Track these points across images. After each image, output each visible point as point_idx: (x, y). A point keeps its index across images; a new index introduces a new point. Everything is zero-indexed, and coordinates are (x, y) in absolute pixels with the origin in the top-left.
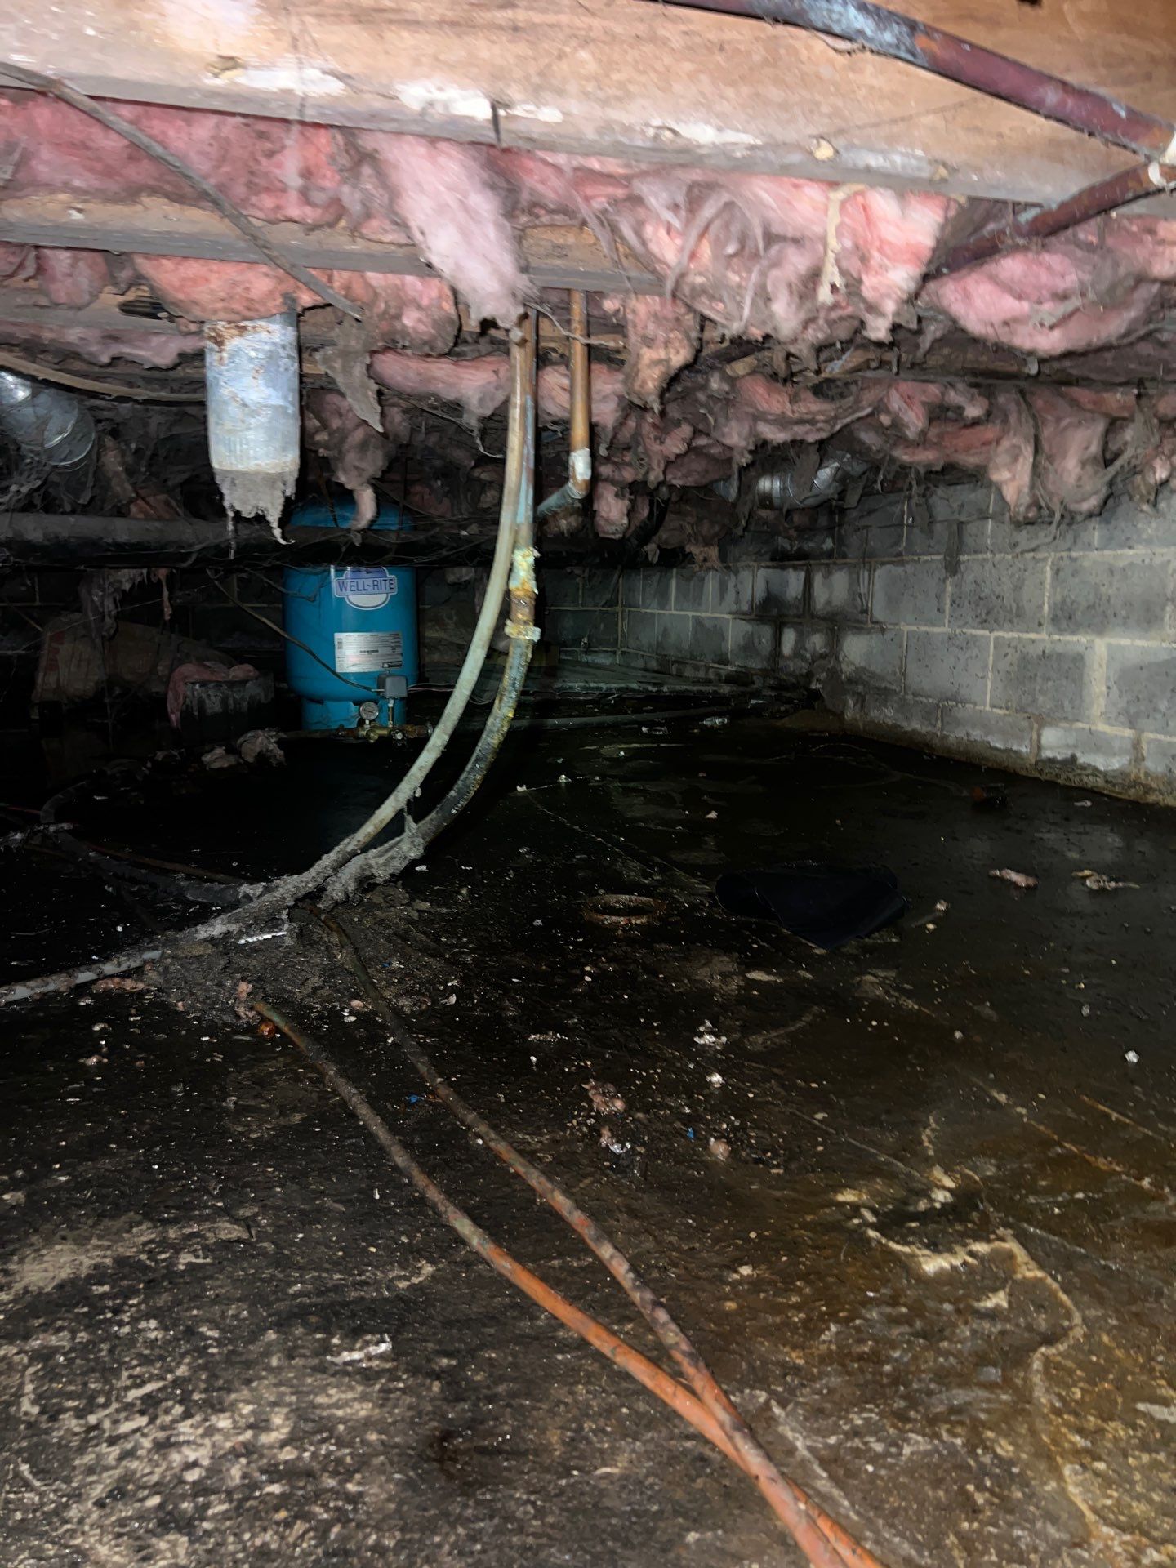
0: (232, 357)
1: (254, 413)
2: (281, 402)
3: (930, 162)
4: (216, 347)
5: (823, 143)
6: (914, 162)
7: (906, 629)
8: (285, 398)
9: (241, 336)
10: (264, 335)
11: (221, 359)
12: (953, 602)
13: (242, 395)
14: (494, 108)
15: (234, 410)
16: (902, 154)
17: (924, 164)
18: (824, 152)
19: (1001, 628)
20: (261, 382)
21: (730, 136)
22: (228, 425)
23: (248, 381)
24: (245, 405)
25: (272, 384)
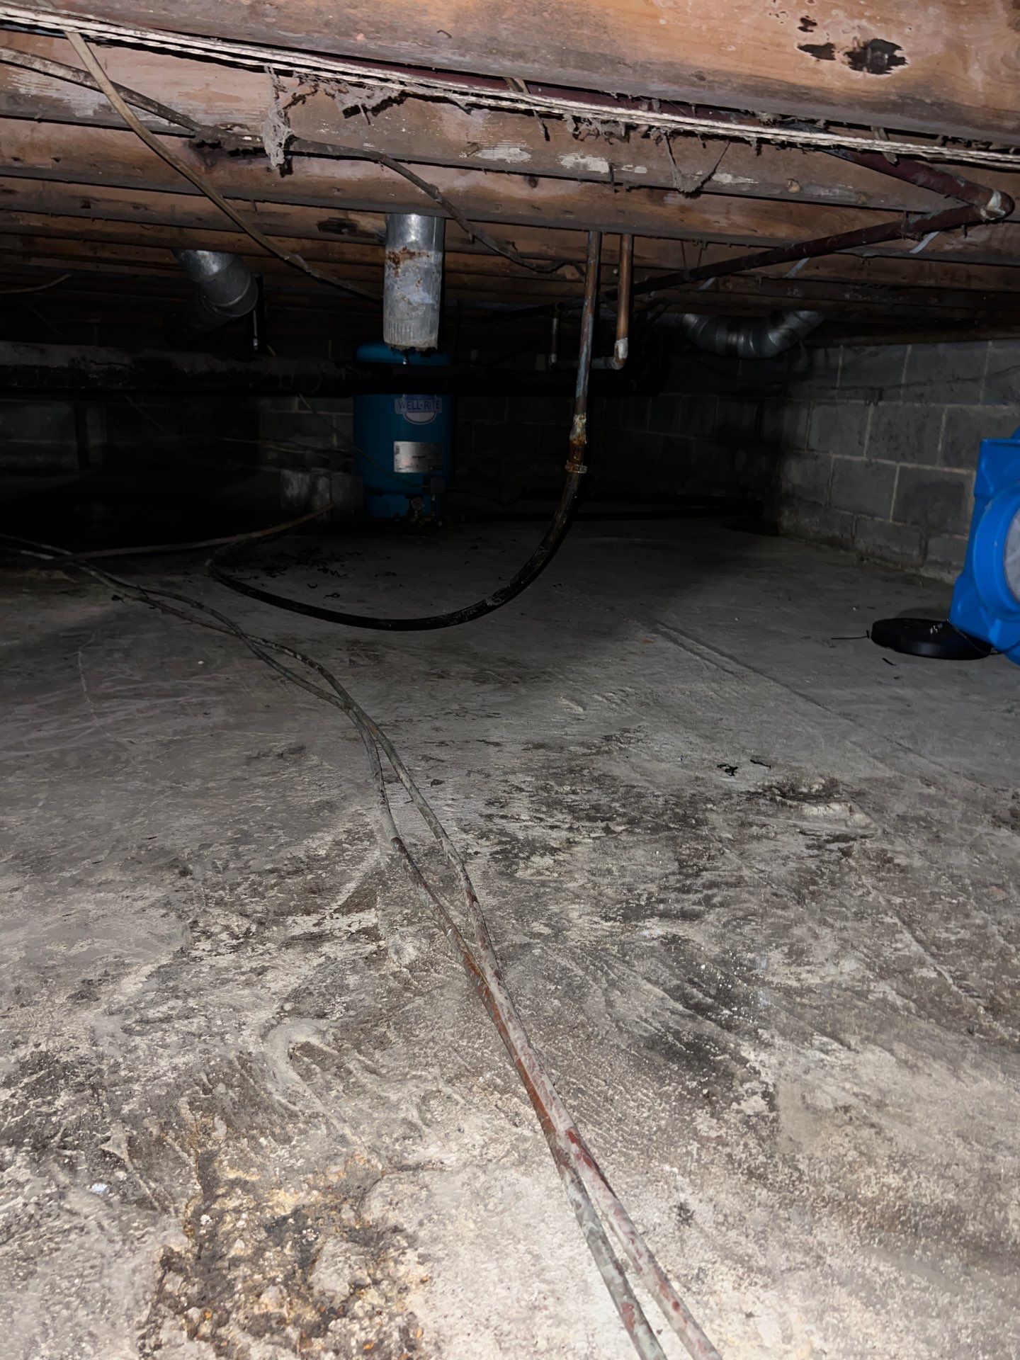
0: (404, 272)
1: (415, 309)
2: (431, 302)
3: (857, 193)
4: (394, 265)
5: (794, 183)
6: (847, 193)
7: (834, 456)
8: (434, 298)
9: (411, 258)
10: (425, 259)
11: (397, 273)
12: (871, 438)
13: (408, 297)
14: (611, 168)
15: (402, 306)
16: (840, 188)
17: (852, 194)
18: (795, 189)
19: (905, 460)
20: (421, 289)
21: (741, 180)
22: (398, 316)
23: (413, 287)
24: (410, 303)
25: (427, 290)
